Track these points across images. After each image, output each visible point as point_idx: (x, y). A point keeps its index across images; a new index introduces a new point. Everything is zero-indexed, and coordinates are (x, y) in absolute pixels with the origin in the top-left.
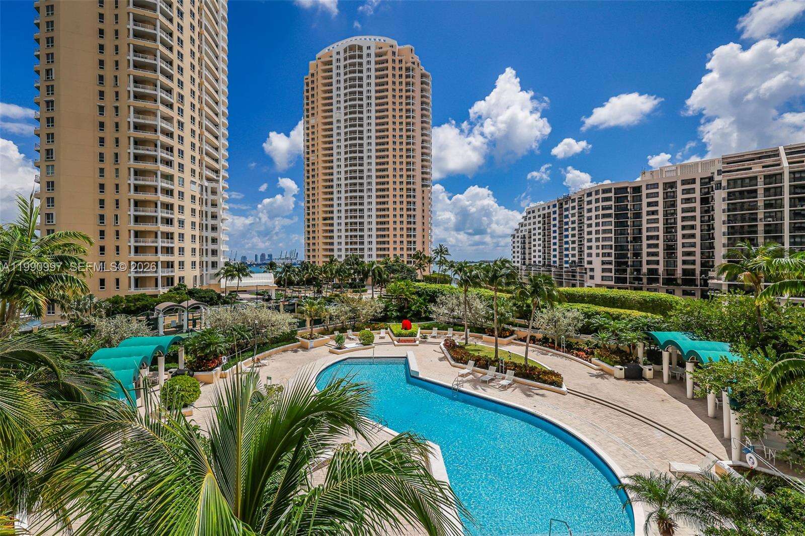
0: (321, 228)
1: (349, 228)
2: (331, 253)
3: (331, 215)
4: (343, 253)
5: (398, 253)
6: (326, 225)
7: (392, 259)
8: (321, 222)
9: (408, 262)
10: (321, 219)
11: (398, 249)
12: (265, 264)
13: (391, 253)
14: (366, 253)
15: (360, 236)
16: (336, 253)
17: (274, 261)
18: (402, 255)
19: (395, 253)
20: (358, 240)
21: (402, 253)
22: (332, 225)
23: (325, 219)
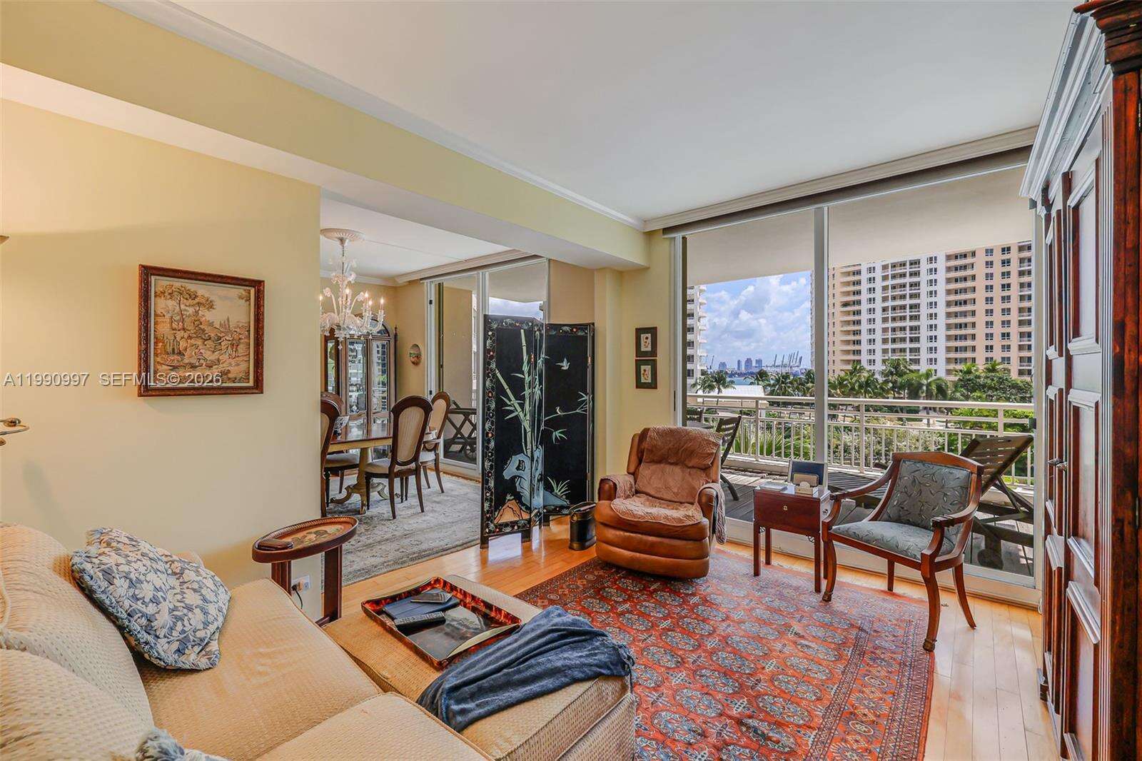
0: (839, 318)
1: (890, 315)
2: (856, 358)
3: (856, 298)
4: (878, 357)
5: (997, 355)
6: (848, 313)
7: (981, 366)
8: (839, 309)
9: (1021, 373)
10: (838, 305)
11: (997, 348)
12: (752, 374)
13: (981, 355)
14: (924, 356)
15: (911, 328)
16: (864, 358)
17: (765, 369)
18: (1006, 360)
19: (989, 355)
20: (908, 335)
21: (1006, 355)
22: (859, 313)
23: (846, 304)
